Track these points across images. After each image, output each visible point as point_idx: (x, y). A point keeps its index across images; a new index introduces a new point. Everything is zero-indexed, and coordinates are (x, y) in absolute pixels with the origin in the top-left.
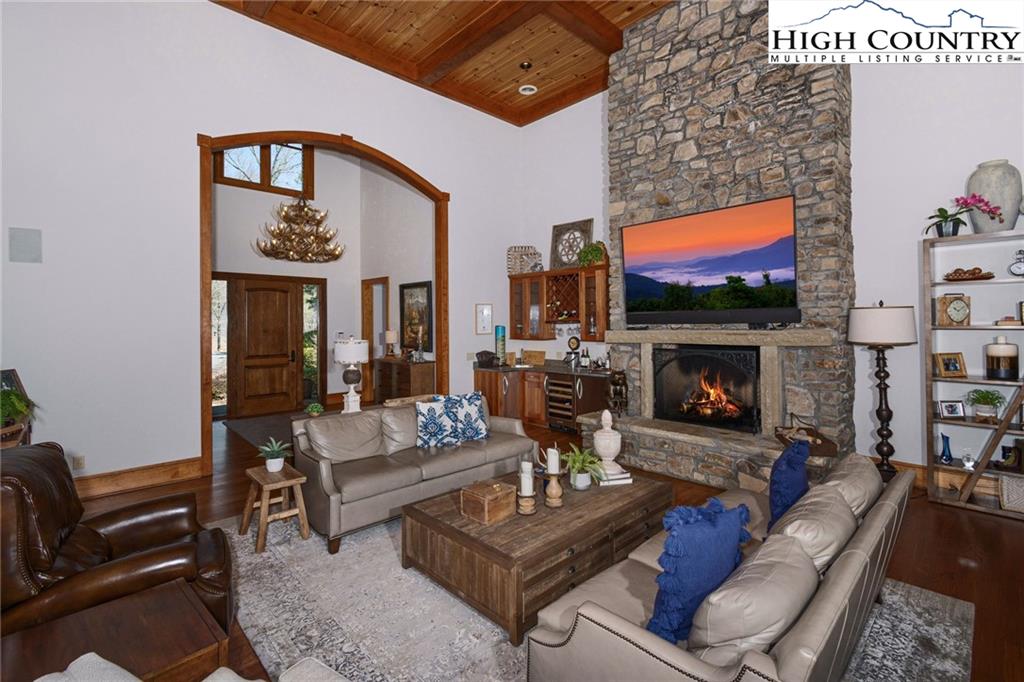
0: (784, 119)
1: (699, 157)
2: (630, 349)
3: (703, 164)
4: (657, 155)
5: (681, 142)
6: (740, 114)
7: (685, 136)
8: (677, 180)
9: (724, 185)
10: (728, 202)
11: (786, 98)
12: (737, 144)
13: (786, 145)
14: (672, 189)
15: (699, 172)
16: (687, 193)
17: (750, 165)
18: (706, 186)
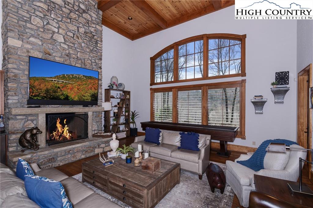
0: (92, 48)
1: (64, 43)
2: (24, 117)
3: (66, 47)
4: (44, 30)
5: (57, 33)
6: (80, 38)
7: (58, 31)
8: (54, 47)
9: (74, 58)
10: (75, 65)
11: (92, 43)
12: (78, 47)
13: (92, 56)
14: (52, 49)
15: (64, 49)
16: (59, 55)
17: (82, 56)
18: (67, 55)
